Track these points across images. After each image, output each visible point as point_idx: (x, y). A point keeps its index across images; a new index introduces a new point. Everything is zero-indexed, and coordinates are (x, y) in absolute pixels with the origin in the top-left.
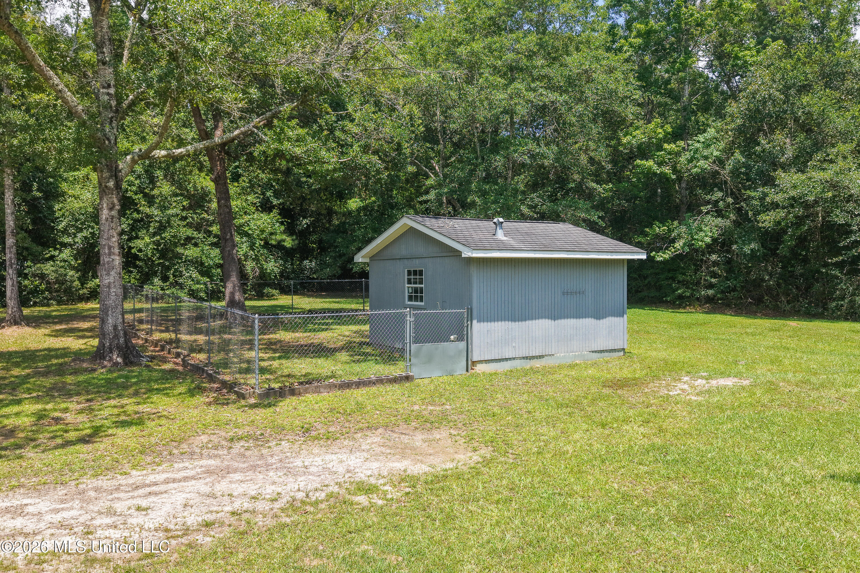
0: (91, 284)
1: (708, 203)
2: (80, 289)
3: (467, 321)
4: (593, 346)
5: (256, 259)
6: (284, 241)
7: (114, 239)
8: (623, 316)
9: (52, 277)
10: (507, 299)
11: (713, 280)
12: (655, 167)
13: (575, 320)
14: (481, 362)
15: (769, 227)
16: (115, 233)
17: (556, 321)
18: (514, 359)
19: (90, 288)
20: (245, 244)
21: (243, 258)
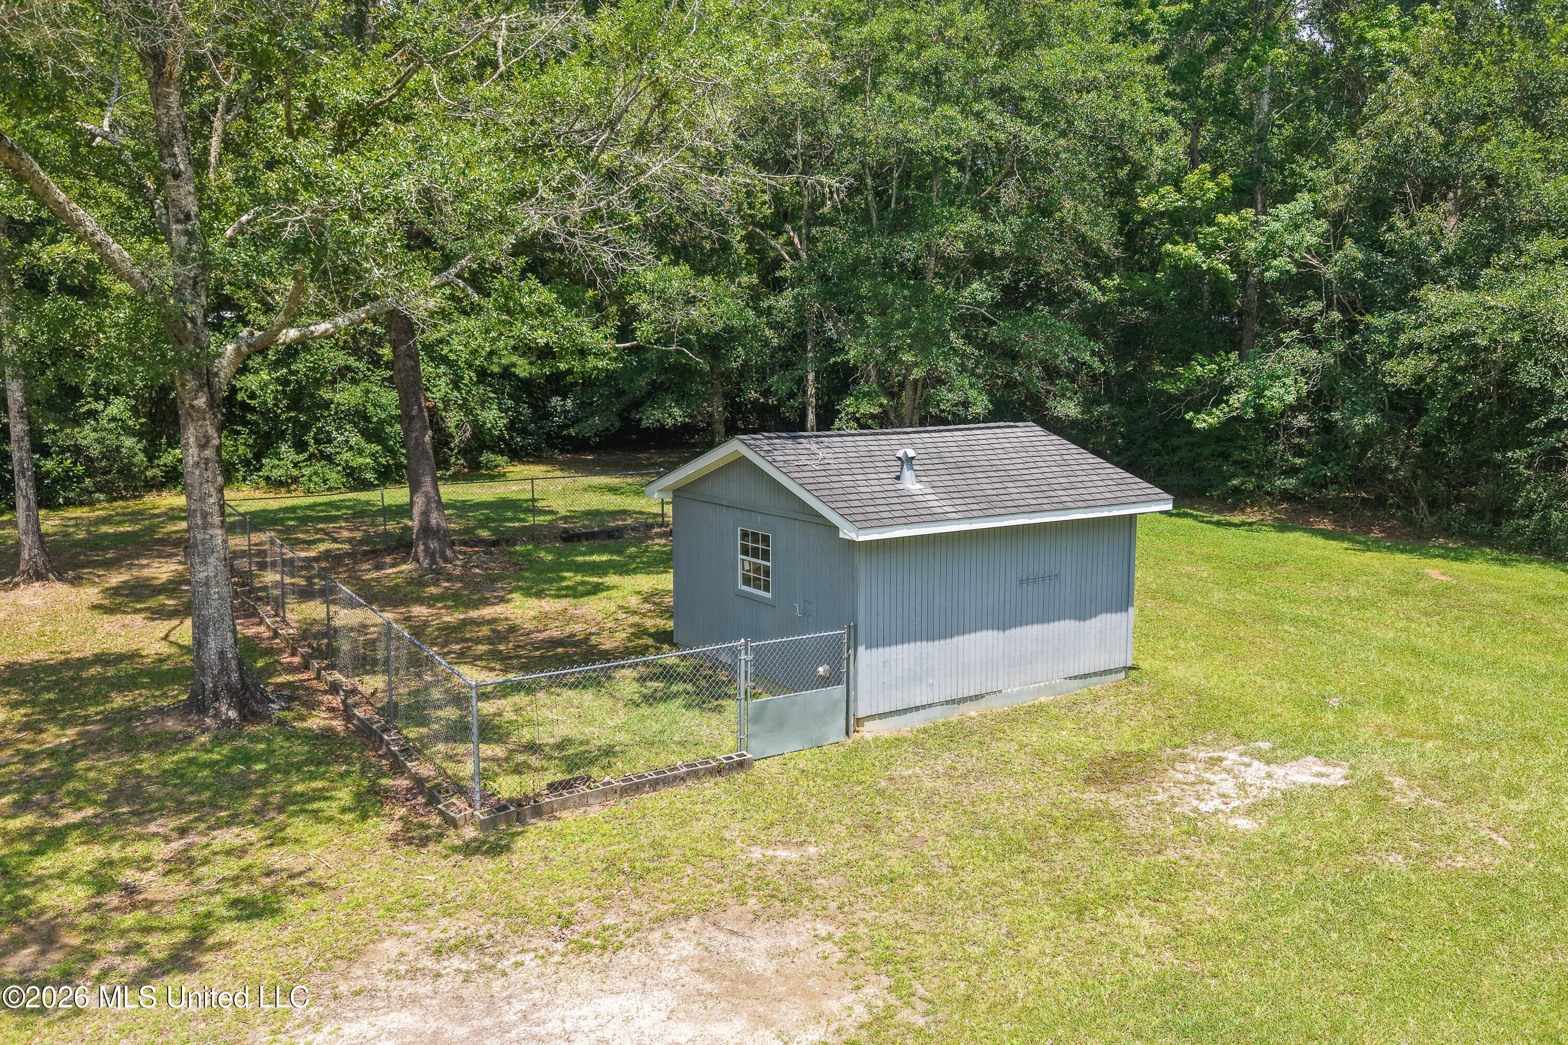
0: (167, 459)
1: (1295, 323)
2: (146, 469)
3: (849, 649)
4: (1071, 667)
5: (464, 407)
6: (514, 365)
7: (212, 500)
8: (1127, 610)
9: (95, 452)
10: (919, 603)
11: (1298, 461)
12: (1199, 258)
13: (1040, 626)
14: (871, 717)
15: (1403, 385)
16: (212, 489)
17: (1007, 632)
18: (930, 705)
19: (165, 465)
20: (443, 379)
21: (440, 405)
